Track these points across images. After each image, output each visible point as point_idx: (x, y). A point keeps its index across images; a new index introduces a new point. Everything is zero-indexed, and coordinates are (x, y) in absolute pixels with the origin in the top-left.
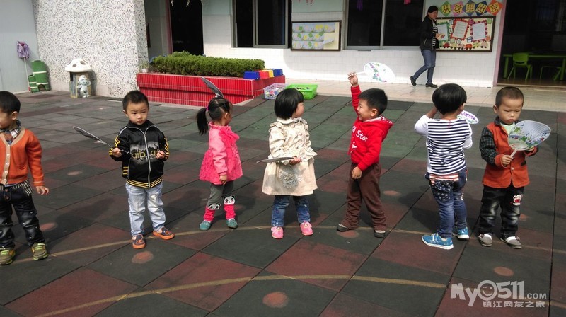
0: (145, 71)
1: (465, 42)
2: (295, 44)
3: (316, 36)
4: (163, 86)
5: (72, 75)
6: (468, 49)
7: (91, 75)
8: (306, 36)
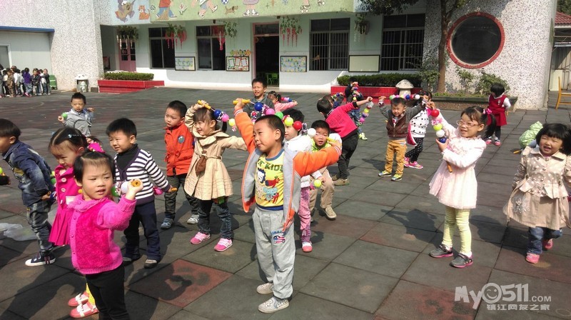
0: (102, 79)
1: (240, 67)
2: (177, 68)
3: (185, 64)
4: (110, 85)
5: (78, 81)
6: (241, 70)
7: (87, 81)
8: (181, 64)
